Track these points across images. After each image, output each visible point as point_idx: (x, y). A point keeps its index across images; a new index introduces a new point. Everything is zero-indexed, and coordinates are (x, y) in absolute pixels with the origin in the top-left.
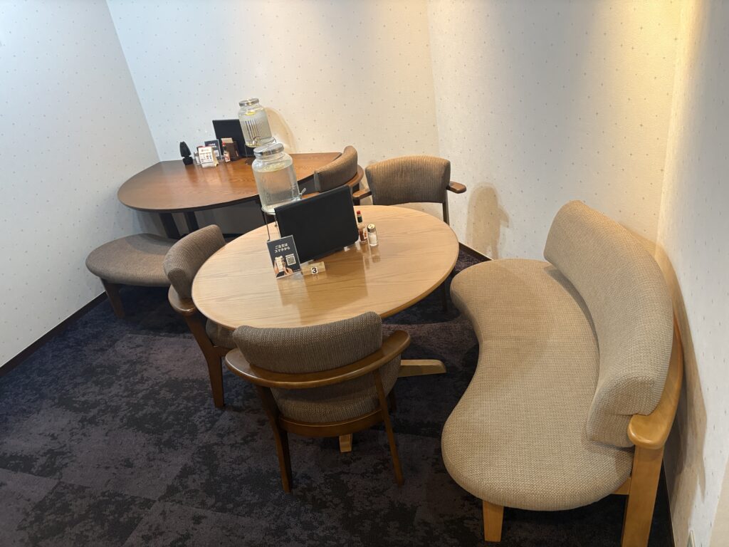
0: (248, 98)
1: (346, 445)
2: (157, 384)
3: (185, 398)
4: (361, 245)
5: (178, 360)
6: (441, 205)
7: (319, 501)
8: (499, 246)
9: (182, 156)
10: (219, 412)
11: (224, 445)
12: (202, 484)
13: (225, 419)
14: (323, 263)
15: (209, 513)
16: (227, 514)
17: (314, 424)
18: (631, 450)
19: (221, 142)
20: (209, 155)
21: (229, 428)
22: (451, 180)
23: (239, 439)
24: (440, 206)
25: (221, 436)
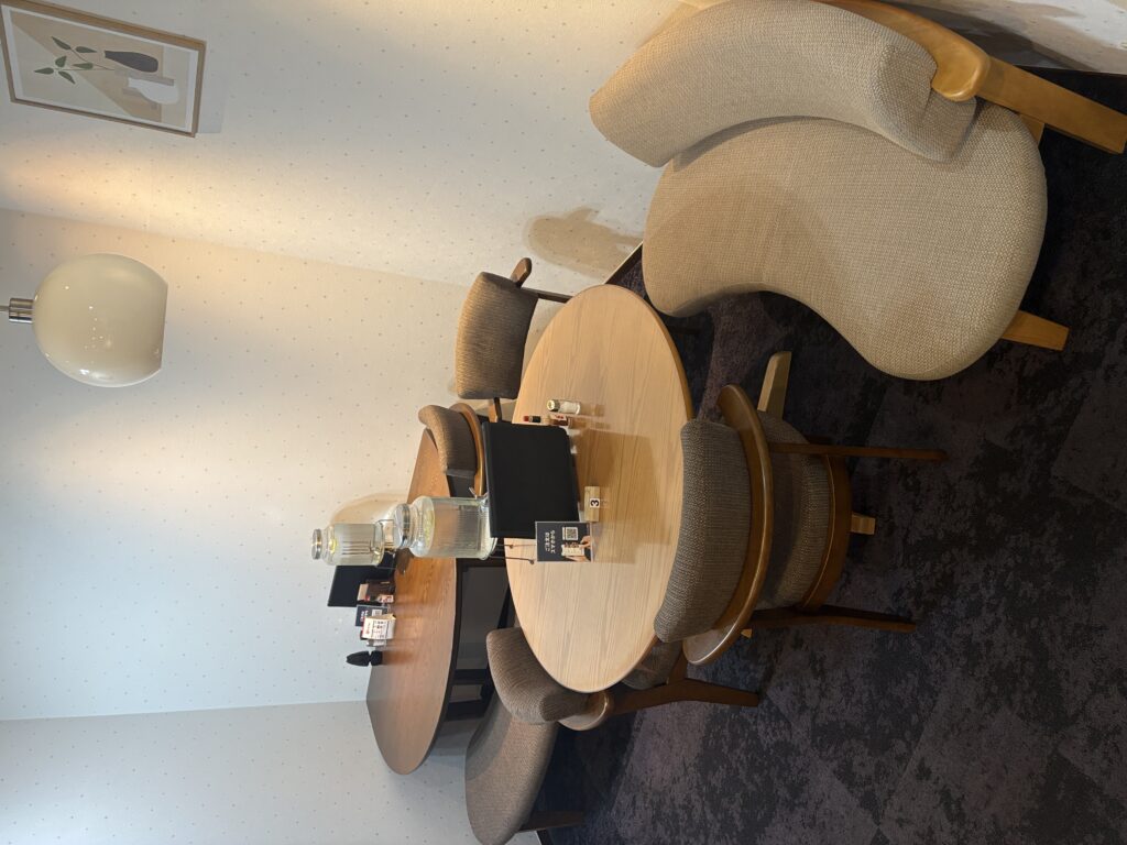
0: (310, 545)
1: (865, 525)
2: (698, 786)
3: (730, 750)
4: (572, 427)
5: (671, 747)
6: (540, 300)
7: (941, 584)
8: (622, 232)
9: (367, 665)
10: (765, 703)
11: (818, 707)
12: (869, 754)
13: (779, 696)
14: (587, 488)
15: (917, 753)
16: (926, 728)
17: (823, 559)
18: (981, 103)
19: (362, 602)
20: (376, 625)
21: (794, 694)
22: (508, 277)
23: (815, 683)
24: (541, 302)
25: (803, 708)
